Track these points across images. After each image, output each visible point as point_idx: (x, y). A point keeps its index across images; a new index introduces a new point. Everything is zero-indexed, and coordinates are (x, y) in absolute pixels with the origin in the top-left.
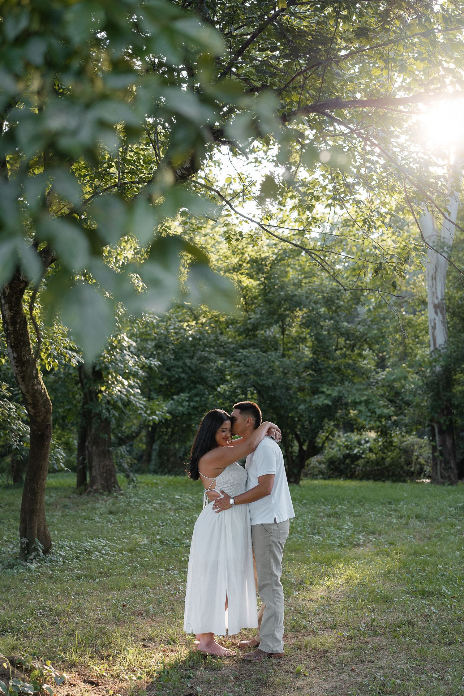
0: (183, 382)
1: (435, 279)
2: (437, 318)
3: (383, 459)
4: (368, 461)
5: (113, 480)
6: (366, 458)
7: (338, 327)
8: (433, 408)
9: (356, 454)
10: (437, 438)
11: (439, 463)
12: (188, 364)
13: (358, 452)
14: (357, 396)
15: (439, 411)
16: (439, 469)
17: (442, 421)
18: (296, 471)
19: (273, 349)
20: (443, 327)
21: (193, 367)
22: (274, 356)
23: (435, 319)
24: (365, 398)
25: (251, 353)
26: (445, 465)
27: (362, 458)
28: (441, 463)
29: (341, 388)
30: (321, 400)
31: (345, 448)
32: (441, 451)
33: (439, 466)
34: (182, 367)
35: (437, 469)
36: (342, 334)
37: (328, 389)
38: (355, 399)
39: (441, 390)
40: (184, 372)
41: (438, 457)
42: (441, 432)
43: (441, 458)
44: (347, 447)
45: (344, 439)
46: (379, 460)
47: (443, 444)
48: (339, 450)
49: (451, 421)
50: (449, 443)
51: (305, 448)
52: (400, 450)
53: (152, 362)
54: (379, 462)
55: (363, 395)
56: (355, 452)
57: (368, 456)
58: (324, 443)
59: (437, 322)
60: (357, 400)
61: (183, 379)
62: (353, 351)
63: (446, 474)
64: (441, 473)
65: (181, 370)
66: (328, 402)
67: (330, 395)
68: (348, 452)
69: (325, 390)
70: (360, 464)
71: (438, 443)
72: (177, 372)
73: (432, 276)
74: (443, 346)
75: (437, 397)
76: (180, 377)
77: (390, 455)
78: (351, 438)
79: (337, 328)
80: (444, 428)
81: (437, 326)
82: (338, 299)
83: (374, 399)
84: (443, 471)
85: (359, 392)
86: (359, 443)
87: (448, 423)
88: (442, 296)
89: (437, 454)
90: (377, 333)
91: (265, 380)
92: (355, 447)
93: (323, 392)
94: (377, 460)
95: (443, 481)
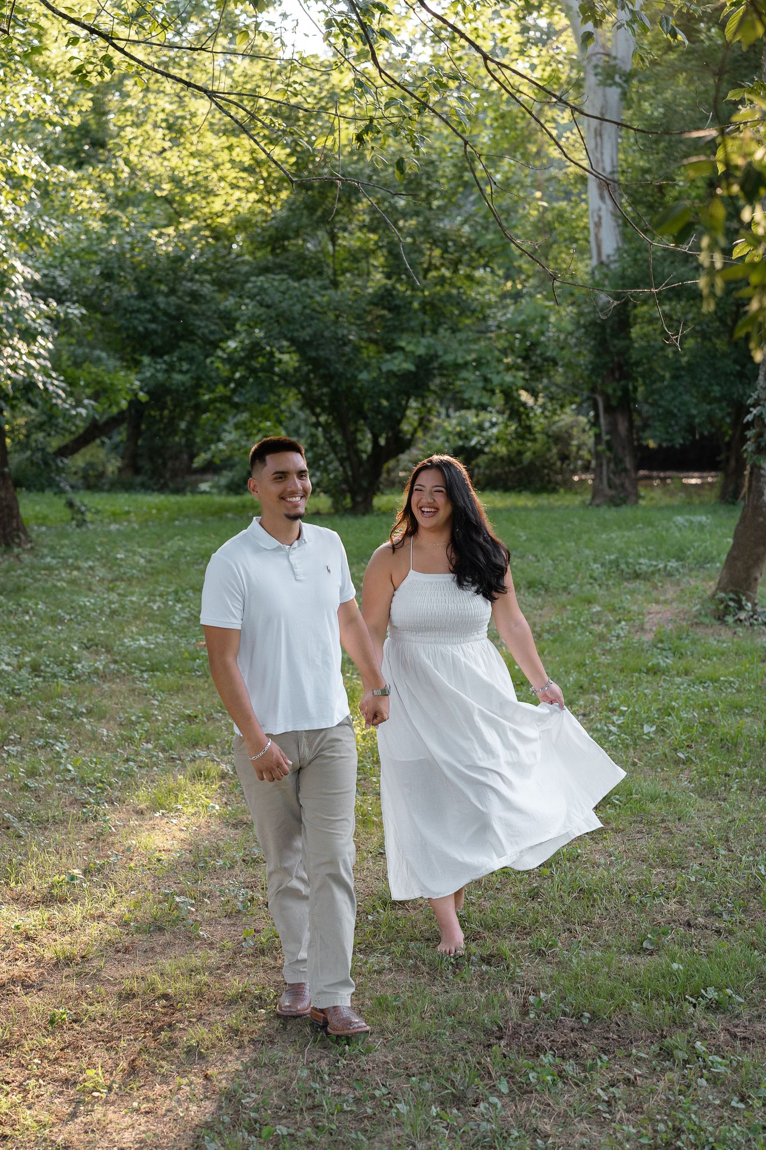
0: (154, 337)
1: (601, 136)
2: (603, 207)
3: (520, 453)
4: (495, 458)
5: (15, 525)
6: (490, 453)
7: (428, 229)
8: (595, 370)
9: (474, 448)
10: (602, 420)
11: (605, 462)
12: (162, 306)
13: (479, 442)
14: (459, 354)
15: (605, 373)
16: (605, 472)
17: (610, 391)
18: (365, 484)
19: (314, 273)
20: (613, 224)
21: (172, 311)
22: (312, 286)
23: (600, 209)
24: (474, 356)
25: (272, 283)
26: (616, 465)
27: (484, 453)
28: (609, 462)
29: (432, 341)
30: (396, 362)
31: (456, 438)
32: (608, 443)
33: (605, 468)
34: (149, 312)
35: (601, 473)
36: (435, 243)
37: (409, 343)
38: (456, 359)
39: (608, 337)
40: (154, 320)
41: (604, 451)
42: (609, 409)
43: (608, 454)
44: (459, 435)
45: (454, 422)
46: (513, 455)
47: (613, 430)
48: (447, 440)
49: (625, 390)
50: (622, 427)
51: (382, 442)
52: (549, 436)
53: (69, 311)
54: (511, 460)
55: (469, 351)
56: (473, 443)
57: (494, 450)
58: (415, 431)
59: (603, 213)
60: (460, 361)
61: (155, 332)
62: (456, 271)
63: (617, 481)
64: (609, 479)
65: (147, 316)
66: (409, 366)
67: (413, 352)
68: (460, 443)
69: (403, 344)
70: (482, 464)
71: (603, 428)
72: (141, 321)
73: (596, 130)
74: (612, 258)
75: (602, 347)
76: (146, 329)
77: (531, 449)
78: (466, 419)
79: (425, 231)
80: (614, 402)
81: (603, 221)
82: (429, 178)
83: (489, 358)
84: (611, 476)
85: (464, 347)
86: (481, 427)
87: (619, 393)
88: (613, 166)
89: (601, 448)
90: (493, 240)
91: (297, 330)
92: (474, 434)
93: (402, 349)
94: (509, 456)
95: (611, 493)
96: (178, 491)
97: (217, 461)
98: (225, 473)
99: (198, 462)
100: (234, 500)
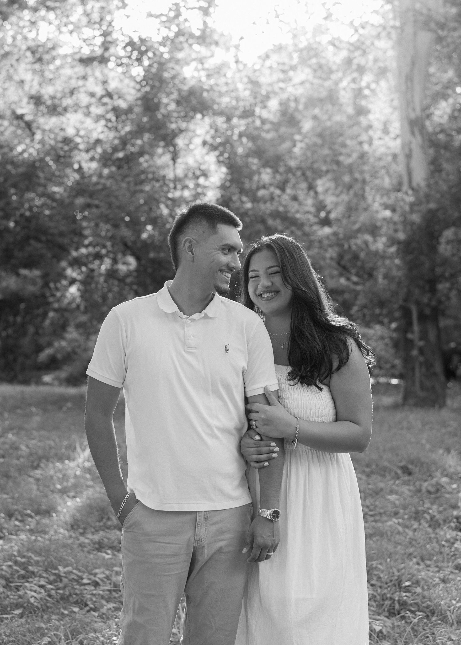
1: (412, 80)
2: (414, 141)
10: (416, 328)
16: (416, 377)
17: (424, 301)
20: (422, 156)
23: (410, 143)
26: (427, 369)
32: (420, 349)
33: (416, 373)
35: (413, 376)
41: (415, 357)
42: (422, 318)
43: (421, 358)
59: (413, 146)
63: (428, 384)
64: (421, 383)
71: (416, 335)
74: (422, 184)
80: (427, 312)
81: (413, 153)
84: (423, 379)
87: (433, 303)
95: (422, 394)
96: (26, 382)
97: (59, 356)
98: (66, 368)
99: (43, 356)
100: (72, 391)
